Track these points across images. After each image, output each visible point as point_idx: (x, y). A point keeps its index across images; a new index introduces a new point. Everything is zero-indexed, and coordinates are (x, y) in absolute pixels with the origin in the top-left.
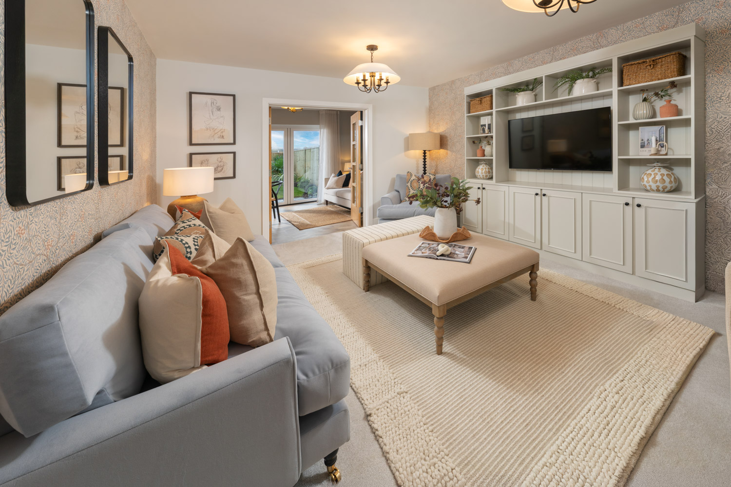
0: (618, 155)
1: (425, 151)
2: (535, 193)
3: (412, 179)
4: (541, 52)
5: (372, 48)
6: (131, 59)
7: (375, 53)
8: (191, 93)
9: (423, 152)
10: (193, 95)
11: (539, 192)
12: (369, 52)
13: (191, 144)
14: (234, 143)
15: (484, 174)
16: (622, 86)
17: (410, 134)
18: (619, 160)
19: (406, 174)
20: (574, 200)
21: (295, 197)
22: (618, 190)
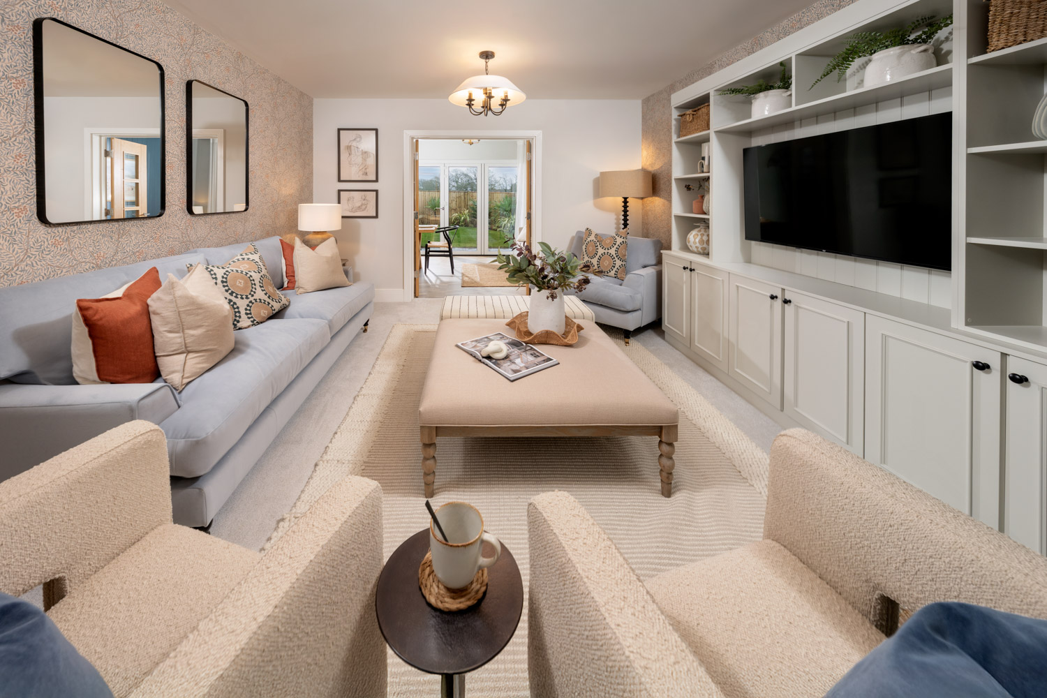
0: (968, 235)
1: (625, 199)
2: (769, 295)
3: (589, 239)
4: (815, 5)
5: (487, 55)
6: (247, 104)
7: (491, 61)
8: (339, 130)
9: (623, 200)
10: (341, 132)
11: (778, 293)
12: (483, 61)
13: (339, 180)
14: (377, 181)
15: (698, 245)
16: (986, 53)
17: (602, 174)
18: (970, 246)
19: (584, 231)
20: (846, 324)
21: (490, 247)
22: (967, 324)
